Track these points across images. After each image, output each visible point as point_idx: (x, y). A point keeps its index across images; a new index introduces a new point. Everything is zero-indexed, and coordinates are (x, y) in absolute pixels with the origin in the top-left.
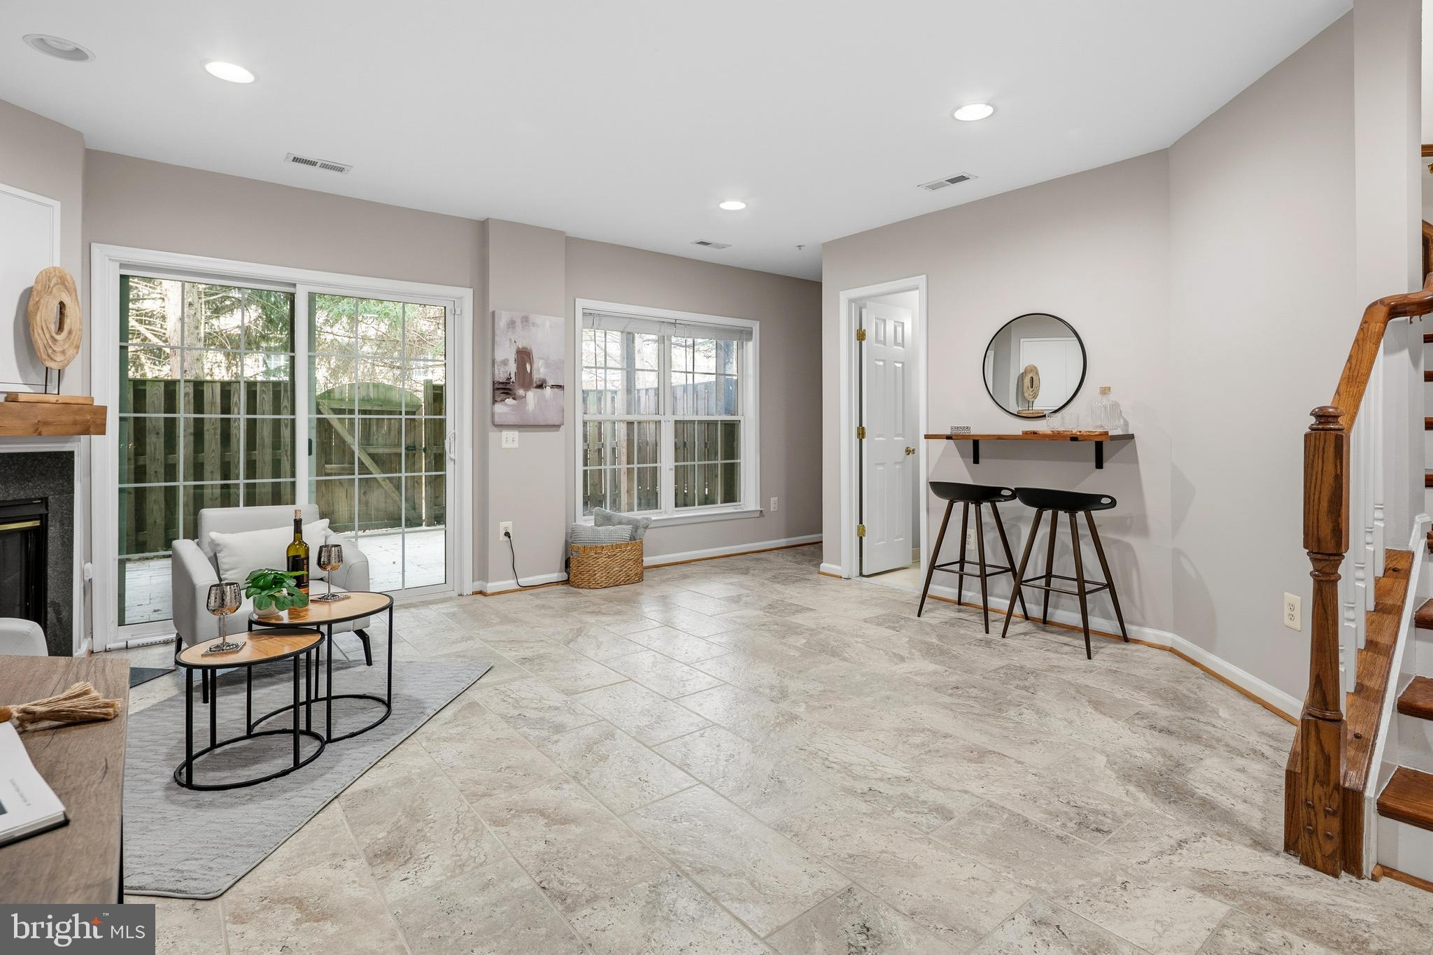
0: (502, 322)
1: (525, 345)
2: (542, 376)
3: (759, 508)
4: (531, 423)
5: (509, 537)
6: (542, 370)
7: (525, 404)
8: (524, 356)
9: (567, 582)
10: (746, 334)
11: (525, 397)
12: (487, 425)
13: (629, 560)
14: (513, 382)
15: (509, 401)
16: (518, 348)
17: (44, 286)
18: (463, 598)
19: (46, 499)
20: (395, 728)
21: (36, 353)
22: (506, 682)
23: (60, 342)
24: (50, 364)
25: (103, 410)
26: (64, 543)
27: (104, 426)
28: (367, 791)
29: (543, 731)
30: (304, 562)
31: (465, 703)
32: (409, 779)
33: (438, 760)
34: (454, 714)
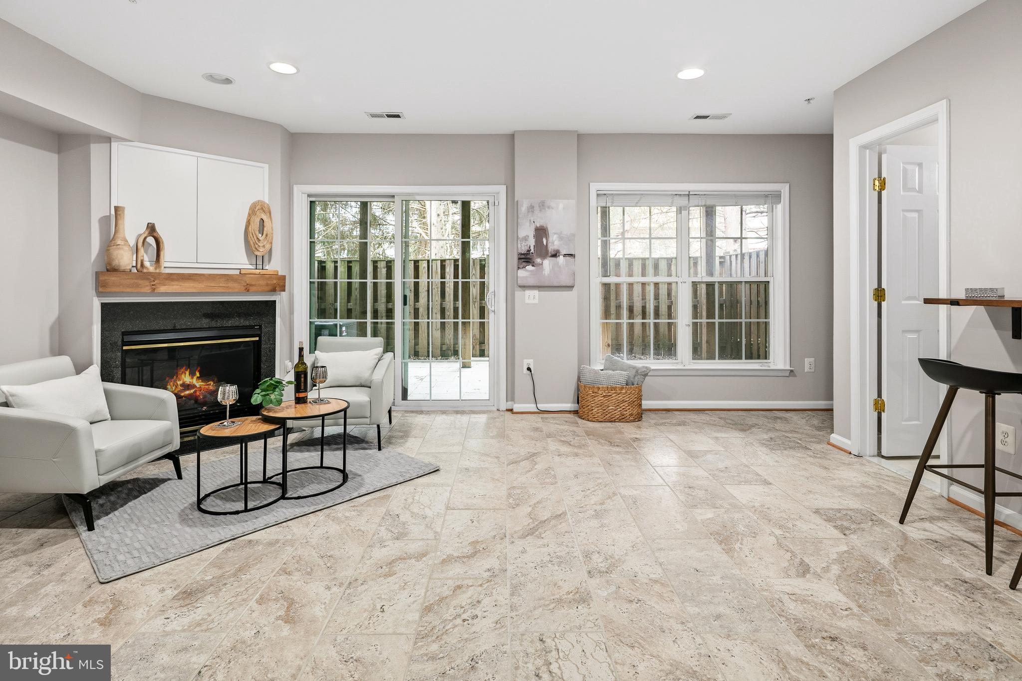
0: (523, 209)
1: (541, 224)
2: (556, 248)
3: (788, 367)
4: (547, 284)
5: (531, 371)
6: (556, 243)
7: (542, 269)
8: (541, 232)
9: (576, 412)
10: (776, 197)
11: (542, 264)
12: (515, 286)
13: (624, 401)
14: (532, 253)
15: (530, 268)
16: (537, 226)
17: (253, 211)
18: (498, 413)
19: (260, 326)
20: (323, 500)
21: (250, 248)
22: (428, 485)
23: (262, 241)
24: (257, 253)
25: (284, 278)
26: (270, 351)
27: (285, 286)
28: (250, 541)
29: (390, 534)
30: (303, 376)
31: (385, 494)
32: (277, 541)
33: (310, 533)
34: (367, 501)
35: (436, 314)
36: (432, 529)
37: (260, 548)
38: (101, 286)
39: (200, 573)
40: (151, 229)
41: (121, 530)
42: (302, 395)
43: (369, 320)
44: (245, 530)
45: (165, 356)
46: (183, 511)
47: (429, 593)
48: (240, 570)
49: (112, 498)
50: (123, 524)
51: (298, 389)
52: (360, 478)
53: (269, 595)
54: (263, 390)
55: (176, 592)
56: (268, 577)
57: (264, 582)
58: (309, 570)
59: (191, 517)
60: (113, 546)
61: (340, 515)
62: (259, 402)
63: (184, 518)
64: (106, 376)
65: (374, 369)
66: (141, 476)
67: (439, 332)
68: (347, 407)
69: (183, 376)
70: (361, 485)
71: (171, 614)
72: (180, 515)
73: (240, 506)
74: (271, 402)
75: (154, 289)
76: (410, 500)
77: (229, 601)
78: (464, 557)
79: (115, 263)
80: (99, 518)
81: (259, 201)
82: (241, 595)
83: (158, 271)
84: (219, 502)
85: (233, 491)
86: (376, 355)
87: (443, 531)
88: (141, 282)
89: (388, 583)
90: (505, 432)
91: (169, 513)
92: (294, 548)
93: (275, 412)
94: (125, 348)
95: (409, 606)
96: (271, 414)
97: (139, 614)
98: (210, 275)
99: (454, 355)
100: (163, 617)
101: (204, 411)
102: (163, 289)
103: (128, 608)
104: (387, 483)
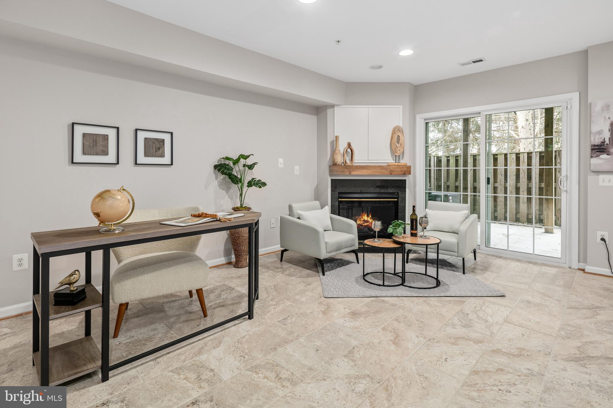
0: (596, 109)
5: (605, 242)
12: (588, 172)
15: (604, 156)
17: (394, 132)
18: (569, 270)
19: (398, 193)
20: (423, 292)
21: (393, 151)
22: (494, 303)
23: (399, 147)
24: (396, 154)
25: (410, 167)
26: (403, 207)
27: (410, 172)
28: (383, 300)
29: (460, 323)
30: (415, 221)
31: (462, 300)
32: (396, 305)
33: (413, 307)
34: (450, 300)
35: (523, 191)
36: (490, 329)
37: (387, 305)
38: (331, 173)
39: (360, 307)
40: (349, 145)
41: (334, 279)
42: (414, 232)
43: (469, 193)
44: (381, 294)
45: (357, 205)
46: (357, 278)
47: (478, 364)
48: (377, 312)
49: (332, 265)
50: (334, 276)
51: (412, 228)
52: (447, 286)
53: (387, 328)
54: (393, 226)
55: (350, 311)
56: (389, 320)
57: (386, 321)
58: (409, 324)
59: (360, 281)
60: (330, 284)
61: (431, 303)
62: (391, 232)
63: (357, 281)
64: (333, 212)
65: (462, 223)
66: (344, 258)
67: (526, 205)
68: (440, 243)
69: (364, 217)
70: (447, 290)
71: (346, 319)
72: (356, 279)
73: (381, 283)
74: (397, 233)
75: (350, 173)
76: (478, 308)
77: (370, 323)
78: (510, 354)
79: (336, 161)
80: (327, 272)
81: (397, 126)
82: (375, 323)
83: (352, 165)
84: (372, 278)
85: (379, 275)
86: (463, 214)
87: (498, 334)
88: (345, 170)
89: (453, 348)
90: (572, 284)
91: (352, 277)
92: (404, 311)
93: (399, 238)
94: (339, 200)
95: (464, 366)
96: (397, 239)
97: (336, 314)
98: (374, 166)
99: (539, 223)
100: (344, 319)
101: (371, 234)
102: (354, 173)
103: (332, 310)
104: (464, 294)
